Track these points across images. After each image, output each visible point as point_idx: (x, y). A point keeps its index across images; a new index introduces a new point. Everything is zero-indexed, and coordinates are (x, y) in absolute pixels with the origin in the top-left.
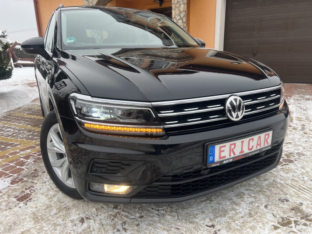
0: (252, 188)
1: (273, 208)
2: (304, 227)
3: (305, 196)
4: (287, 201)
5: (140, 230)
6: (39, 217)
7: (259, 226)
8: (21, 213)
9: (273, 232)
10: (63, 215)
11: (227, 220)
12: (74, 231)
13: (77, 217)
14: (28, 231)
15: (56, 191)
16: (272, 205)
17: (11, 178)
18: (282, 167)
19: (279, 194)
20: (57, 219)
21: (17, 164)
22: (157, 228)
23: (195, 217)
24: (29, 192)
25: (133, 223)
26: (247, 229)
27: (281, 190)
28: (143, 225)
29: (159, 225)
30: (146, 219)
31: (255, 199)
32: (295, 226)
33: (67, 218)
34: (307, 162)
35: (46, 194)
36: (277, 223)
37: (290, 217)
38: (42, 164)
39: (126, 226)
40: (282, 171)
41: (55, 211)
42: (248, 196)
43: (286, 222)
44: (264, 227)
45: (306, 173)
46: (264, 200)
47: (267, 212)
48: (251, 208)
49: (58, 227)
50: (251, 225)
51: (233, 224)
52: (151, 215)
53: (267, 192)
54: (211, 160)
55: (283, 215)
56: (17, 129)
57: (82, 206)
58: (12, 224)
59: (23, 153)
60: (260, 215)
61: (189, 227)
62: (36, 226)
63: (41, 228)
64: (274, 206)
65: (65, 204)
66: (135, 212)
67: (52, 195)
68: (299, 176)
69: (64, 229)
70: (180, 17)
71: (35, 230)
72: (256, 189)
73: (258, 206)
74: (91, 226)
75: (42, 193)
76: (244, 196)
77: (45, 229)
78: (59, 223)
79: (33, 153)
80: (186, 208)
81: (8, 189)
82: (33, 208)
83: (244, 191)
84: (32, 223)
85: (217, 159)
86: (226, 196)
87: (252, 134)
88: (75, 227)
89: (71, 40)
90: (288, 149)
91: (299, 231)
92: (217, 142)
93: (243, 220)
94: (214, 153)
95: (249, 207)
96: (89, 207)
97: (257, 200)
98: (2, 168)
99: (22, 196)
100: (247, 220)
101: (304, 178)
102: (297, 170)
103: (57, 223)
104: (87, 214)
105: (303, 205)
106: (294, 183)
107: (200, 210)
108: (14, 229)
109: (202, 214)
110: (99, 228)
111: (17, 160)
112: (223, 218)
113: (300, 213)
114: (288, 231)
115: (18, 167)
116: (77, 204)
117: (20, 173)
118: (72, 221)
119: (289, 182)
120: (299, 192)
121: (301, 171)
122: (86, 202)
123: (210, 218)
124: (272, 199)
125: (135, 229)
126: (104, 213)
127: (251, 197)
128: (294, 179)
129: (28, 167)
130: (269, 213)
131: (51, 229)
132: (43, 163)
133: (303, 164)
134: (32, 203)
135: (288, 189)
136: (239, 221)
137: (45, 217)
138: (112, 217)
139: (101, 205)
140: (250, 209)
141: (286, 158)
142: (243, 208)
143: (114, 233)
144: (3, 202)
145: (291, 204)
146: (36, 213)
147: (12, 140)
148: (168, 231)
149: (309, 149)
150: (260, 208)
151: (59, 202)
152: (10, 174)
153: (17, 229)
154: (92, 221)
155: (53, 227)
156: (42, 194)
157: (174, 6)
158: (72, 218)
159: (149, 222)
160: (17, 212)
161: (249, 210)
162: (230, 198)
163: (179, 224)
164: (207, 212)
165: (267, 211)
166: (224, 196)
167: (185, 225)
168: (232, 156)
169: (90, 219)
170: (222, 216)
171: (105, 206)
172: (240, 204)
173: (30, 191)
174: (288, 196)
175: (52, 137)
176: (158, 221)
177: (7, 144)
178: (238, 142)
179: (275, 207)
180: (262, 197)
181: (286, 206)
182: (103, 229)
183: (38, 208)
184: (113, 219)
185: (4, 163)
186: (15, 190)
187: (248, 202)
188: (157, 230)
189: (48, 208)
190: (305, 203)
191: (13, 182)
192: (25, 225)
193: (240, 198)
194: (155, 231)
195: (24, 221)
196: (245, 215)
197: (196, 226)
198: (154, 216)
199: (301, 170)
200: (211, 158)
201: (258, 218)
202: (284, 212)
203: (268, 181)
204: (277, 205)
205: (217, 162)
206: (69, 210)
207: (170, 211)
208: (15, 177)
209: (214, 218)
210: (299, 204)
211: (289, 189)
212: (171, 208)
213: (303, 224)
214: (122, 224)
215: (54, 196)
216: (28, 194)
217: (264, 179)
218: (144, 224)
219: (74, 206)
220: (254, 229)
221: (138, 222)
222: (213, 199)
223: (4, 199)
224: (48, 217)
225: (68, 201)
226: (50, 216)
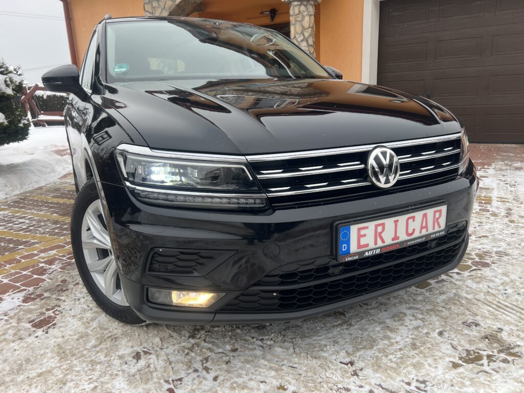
0: (419, 306)
1: (453, 336)
2: (502, 365)
3: (508, 318)
4: (476, 326)
5: (232, 370)
6: (68, 352)
7: (428, 362)
8: (39, 345)
9: (451, 372)
10: (107, 349)
11: (375, 355)
12: (123, 371)
13: (129, 351)
14: (50, 372)
15: (96, 312)
16: (451, 331)
17: (23, 294)
18: (469, 274)
19: (463, 314)
20: (96, 354)
21: (33, 273)
22: (259, 367)
23: (322, 350)
24: (52, 314)
25: (220, 360)
26: (407, 367)
27: (468, 309)
28: (237, 363)
29: (262, 361)
30: (242, 353)
31: (424, 322)
32: (488, 363)
33: (113, 353)
34: (512, 265)
35: (79, 316)
36: (458, 359)
37: (480, 350)
38: (76, 272)
39: (208, 365)
40: (470, 279)
41: (93, 342)
42: (411, 318)
43: (473, 356)
44: (436, 364)
45: (511, 282)
46: (437, 323)
47: (442, 342)
48: (415, 335)
49: (98, 366)
50: (414, 361)
51: (384, 360)
52: (250, 347)
53: (443, 312)
54: (343, 250)
55: (469, 346)
56: (35, 220)
57: (137, 334)
58: (24, 362)
59: (44, 256)
60: (430, 346)
61: (311, 365)
62: (61, 364)
63: (70, 368)
64: (455, 333)
65: (110, 332)
66: (225, 343)
67: (90, 319)
68: (499, 288)
69: (108, 369)
70: (304, 37)
71: (60, 371)
72: (425, 307)
73: (427, 333)
74: (151, 364)
75: (72, 314)
76: (405, 318)
77: (77, 369)
78: (100, 361)
79: (61, 255)
80: (308, 337)
81: (18, 310)
82: (58, 337)
83: (405, 311)
84: (56, 361)
85: (354, 248)
86: (375, 318)
87: (412, 209)
88: (126, 366)
89: (122, 68)
90: (482, 246)
91: (494, 371)
92: (353, 221)
93: (401, 354)
94: (349, 239)
95: (412, 335)
96: (150, 335)
97: (426, 323)
98: (8, 279)
99: (41, 321)
100: (409, 354)
101: (506, 290)
102: (496, 277)
103: (96, 360)
104: (146, 346)
105: (503, 332)
106: (489, 298)
107: (331, 339)
108: (25, 369)
109: (334, 345)
110: (165, 367)
111: (33, 266)
112: (368, 350)
113: (498, 344)
114: (476, 371)
115: (35, 276)
116: (130, 331)
117: (39, 286)
118: (121, 357)
119: (481, 296)
120: (497, 312)
121: (502, 279)
122: (145, 329)
123: (346, 352)
124: (452, 321)
125: (224, 368)
126: (174, 345)
127: (416, 319)
128: (489, 292)
129: (52, 276)
130: (444, 343)
131: (86, 369)
132: (77, 270)
133: (506, 268)
134: (56, 330)
135: (480, 308)
136: (394, 356)
137: (77, 352)
138: (186, 350)
139: (168, 333)
140: (414, 337)
141: (477, 259)
142: (403, 336)
143: (189, 374)
144: (9, 329)
145: (483, 329)
146: (63, 346)
147: (26, 237)
148: (276, 370)
149: (517, 246)
150: (430, 336)
151: (101, 328)
152: (23, 288)
153: (30, 370)
154: (153, 357)
155: (90, 365)
156: (73, 316)
157: (294, 18)
158: (121, 353)
159: (247, 357)
160: (31, 344)
161: (413, 339)
162: (381, 321)
163: (296, 360)
164: (342, 342)
165: (443, 340)
166: (371, 318)
167: (306, 361)
168: (380, 244)
169: (150, 354)
170: (368, 347)
171: (175, 335)
172: (398, 329)
173: (54, 312)
174: (478, 318)
175: (89, 222)
176: (262, 356)
177: (18, 243)
178: (389, 222)
179: (455, 335)
180: (434, 319)
181: (475, 333)
182: (170, 368)
183: (67, 338)
184: (188, 354)
185: (13, 271)
186: (30, 311)
187: (411, 327)
188: (259, 369)
189: (82, 337)
190: (506, 328)
191: (26, 300)
192: (44, 363)
193: (398, 320)
194: (256, 371)
195: (43, 356)
196: (406, 347)
197: (324, 363)
198: (255, 348)
199: (503, 277)
200: (345, 246)
201: (427, 350)
202: (471, 342)
203: (445, 296)
204: (460, 332)
205: (353, 254)
206: (116, 341)
207: (281, 340)
208: (30, 292)
209: (354, 351)
210: (497, 330)
211: (481, 306)
212: (284, 336)
213: (503, 360)
214: (202, 361)
215: (93, 320)
216: (50, 317)
217: (440, 292)
218: (238, 360)
219: (124, 334)
220: (420, 367)
221: (228, 358)
222: (353, 323)
223: (12, 325)
224: (82, 351)
225: (115, 327)
226: (86, 349)
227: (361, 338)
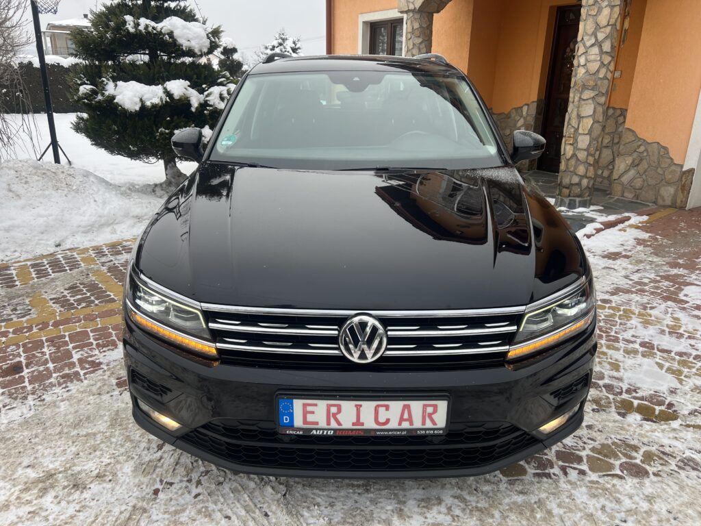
18: (596, 479)
23: (308, 507)
34: (683, 488)
40: (588, 487)
45: (646, 512)
63: (110, 437)
71: (101, 437)
72: (477, 503)
76: (435, 507)
77: (113, 440)
80: (312, 487)
83: (446, 498)
84: (106, 426)
88: (146, 452)
89: (231, 140)
90: (673, 442)
109: (326, 507)
110: (170, 466)
119: (575, 517)
121: (638, 504)
125: (211, 488)
133: (664, 489)
141: (638, 461)
148: (248, 511)
157: (587, 11)
159: (238, 486)
160: (102, 402)
162: (403, 500)
166: (396, 492)
167: (280, 513)
168: (334, 425)
172: (410, 517)
176: (250, 490)
180: (472, 522)
182: (173, 468)
187: (430, 521)
193: (424, 507)
194: (233, 503)
198: (254, 479)
199: (641, 501)
200: (286, 418)
203: (524, 497)
205: (297, 428)
217: (523, 489)
218: (229, 485)
221: (224, 479)
227: (362, 511)
